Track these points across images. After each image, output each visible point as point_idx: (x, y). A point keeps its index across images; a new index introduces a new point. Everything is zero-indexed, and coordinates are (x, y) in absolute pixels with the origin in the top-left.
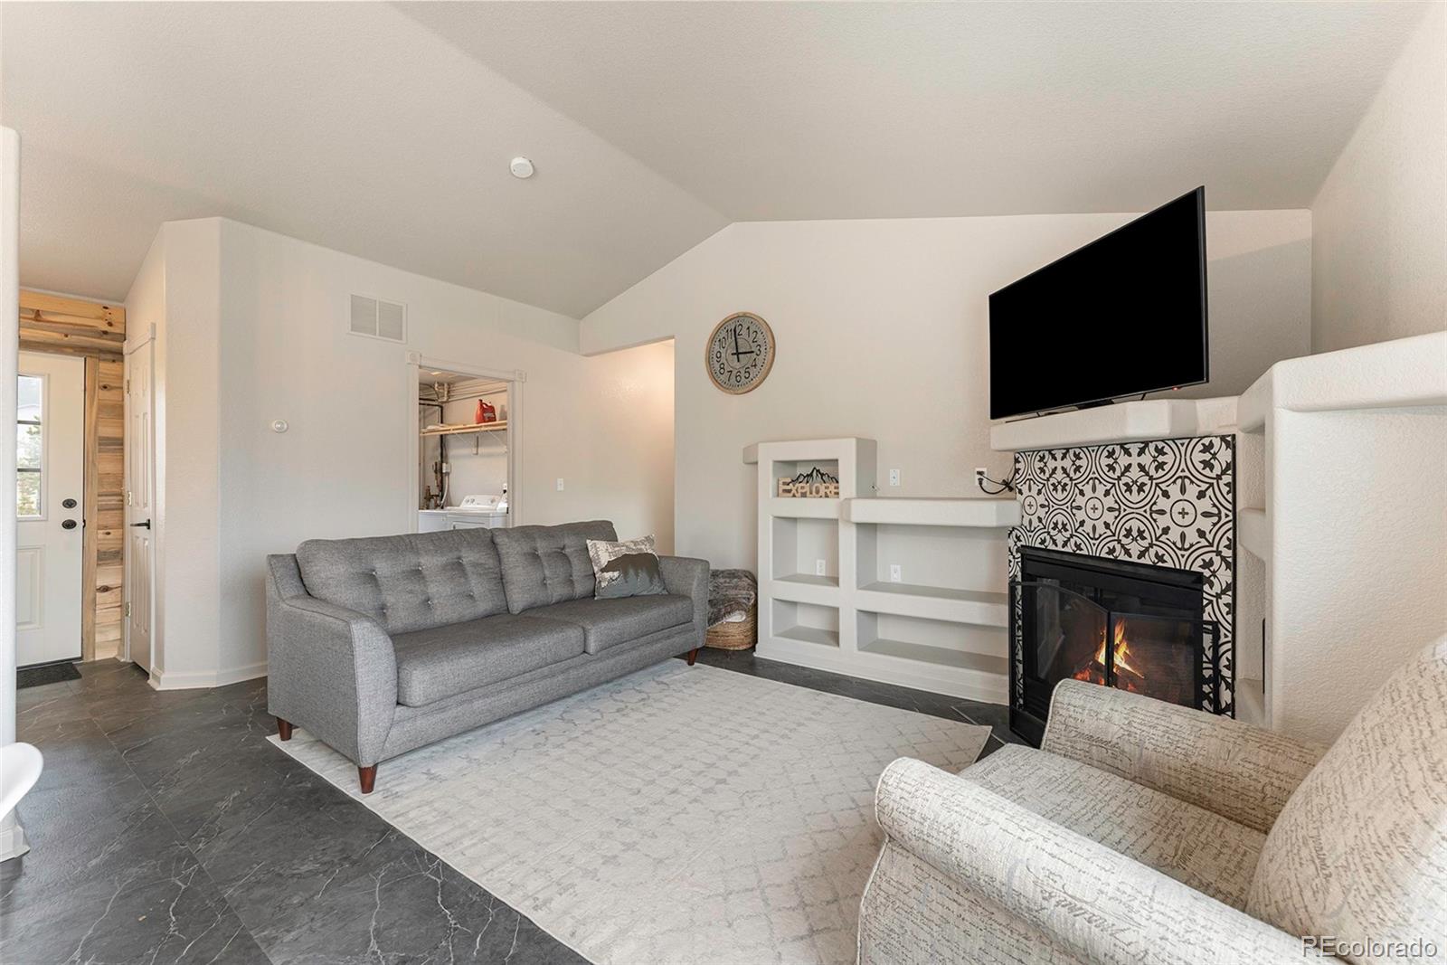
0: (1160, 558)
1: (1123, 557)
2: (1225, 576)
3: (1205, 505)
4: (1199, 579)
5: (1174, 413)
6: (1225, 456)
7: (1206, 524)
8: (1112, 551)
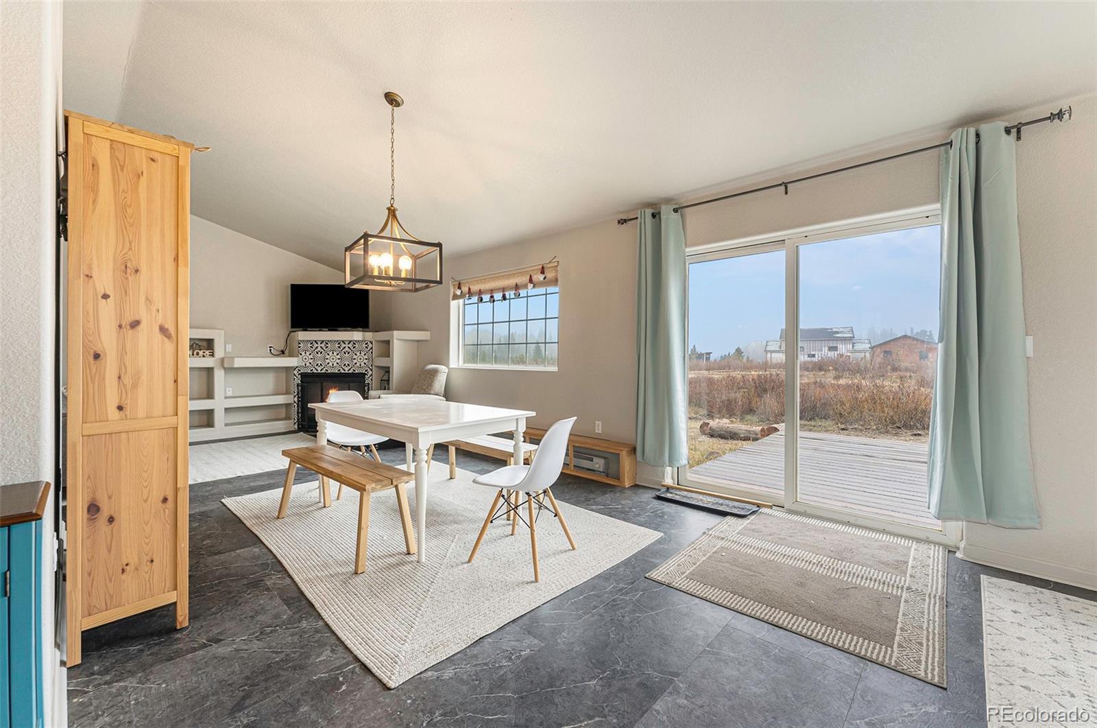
0: (354, 370)
1: (343, 372)
2: (370, 372)
3: (366, 357)
4: (365, 374)
5: (364, 336)
6: (370, 346)
7: (366, 361)
8: (339, 370)
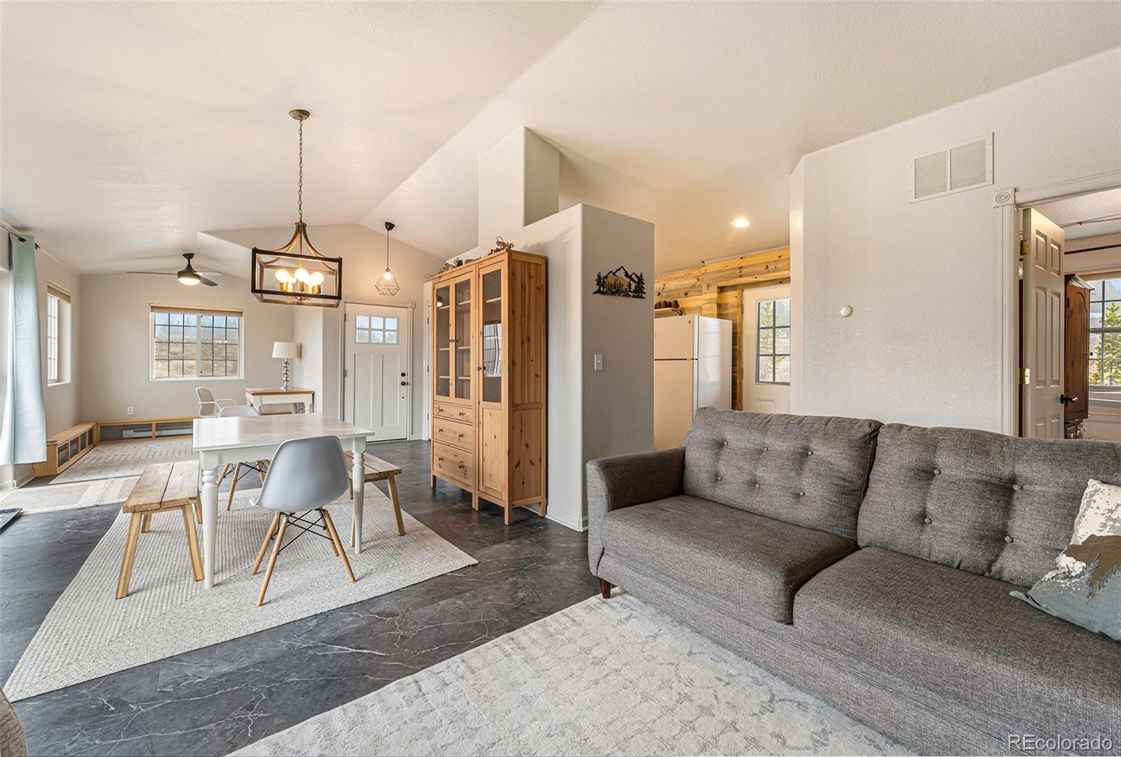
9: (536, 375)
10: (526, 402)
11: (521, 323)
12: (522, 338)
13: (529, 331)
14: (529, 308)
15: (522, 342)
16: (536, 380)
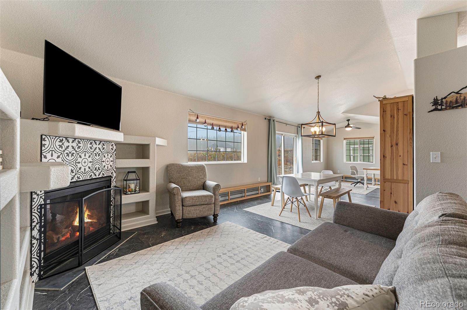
9: (404, 164)
10: (395, 178)
11: (390, 136)
12: (391, 143)
13: (397, 139)
14: (397, 127)
15: (392, 146)
16: (403, 168)
